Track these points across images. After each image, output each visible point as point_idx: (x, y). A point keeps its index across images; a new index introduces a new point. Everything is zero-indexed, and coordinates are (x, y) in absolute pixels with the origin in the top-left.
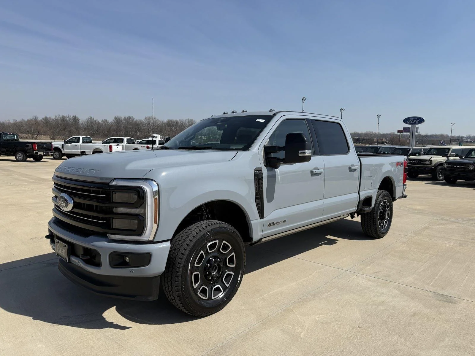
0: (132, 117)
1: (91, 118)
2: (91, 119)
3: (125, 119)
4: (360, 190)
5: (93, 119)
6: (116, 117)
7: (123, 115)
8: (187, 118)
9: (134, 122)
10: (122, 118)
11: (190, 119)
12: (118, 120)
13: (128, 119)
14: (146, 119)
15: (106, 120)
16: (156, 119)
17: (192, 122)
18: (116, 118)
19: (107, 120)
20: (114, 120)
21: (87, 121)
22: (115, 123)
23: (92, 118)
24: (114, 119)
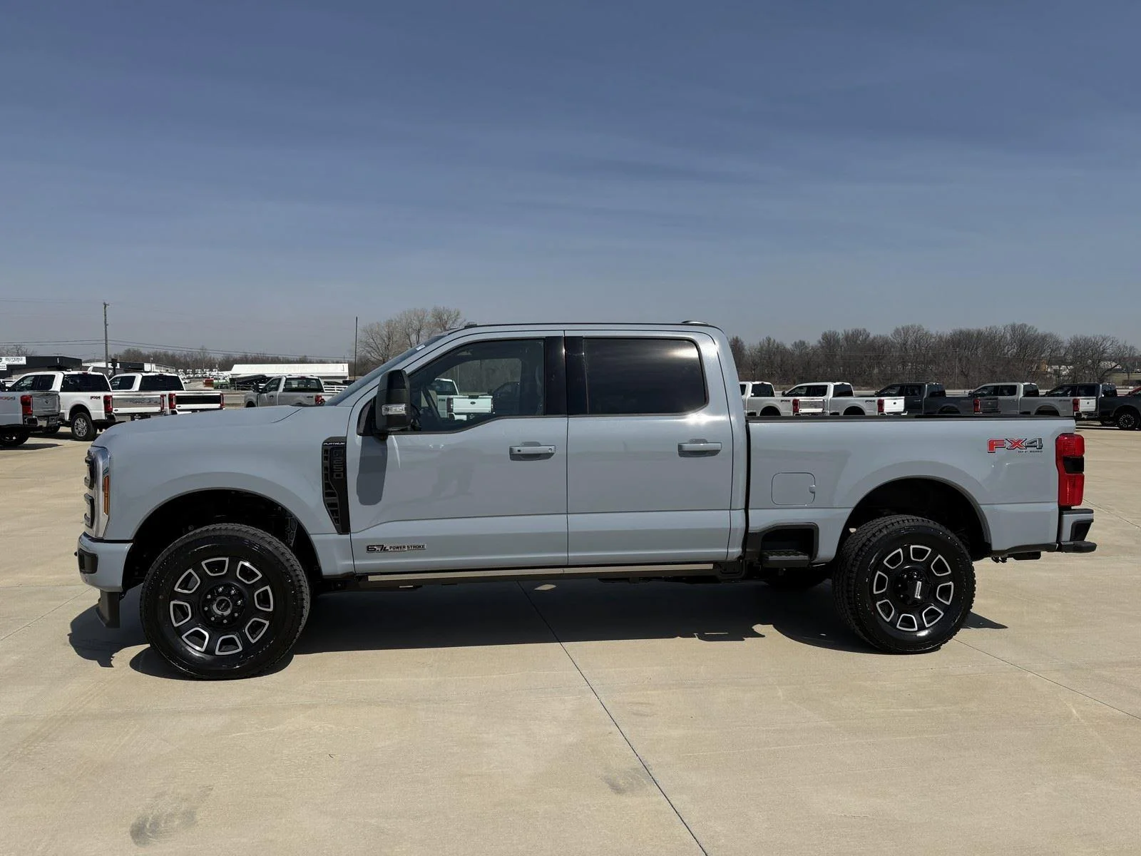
0: (865, 330)
1: (769, 340)
2: (769, 344)
3: (847, 338)
4: (751, 505)
5: (774, 341)
6: (825, 334)
7: (841, 328)
8: (1009, 322)
9: (867, 342)
10: (841, 336)
11: (1018, 323)
12: (830, 341)
13: (852, 338)
14: (897, 331)
15: (804, 343)
16: (923, 329)
17: (1023, 332)
18: (825, 337)
19: (806, 342)
20: (821, 340)
21: (762, 347)
22: (822, 347)
23: (772, 340)
24: (820, 338)
